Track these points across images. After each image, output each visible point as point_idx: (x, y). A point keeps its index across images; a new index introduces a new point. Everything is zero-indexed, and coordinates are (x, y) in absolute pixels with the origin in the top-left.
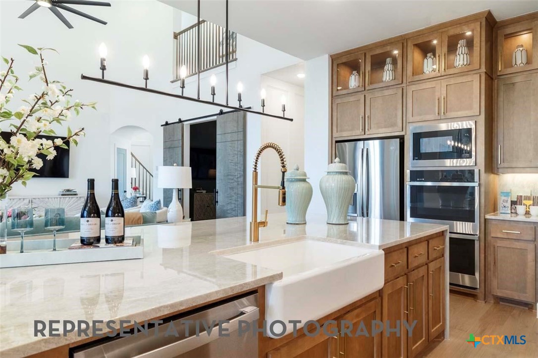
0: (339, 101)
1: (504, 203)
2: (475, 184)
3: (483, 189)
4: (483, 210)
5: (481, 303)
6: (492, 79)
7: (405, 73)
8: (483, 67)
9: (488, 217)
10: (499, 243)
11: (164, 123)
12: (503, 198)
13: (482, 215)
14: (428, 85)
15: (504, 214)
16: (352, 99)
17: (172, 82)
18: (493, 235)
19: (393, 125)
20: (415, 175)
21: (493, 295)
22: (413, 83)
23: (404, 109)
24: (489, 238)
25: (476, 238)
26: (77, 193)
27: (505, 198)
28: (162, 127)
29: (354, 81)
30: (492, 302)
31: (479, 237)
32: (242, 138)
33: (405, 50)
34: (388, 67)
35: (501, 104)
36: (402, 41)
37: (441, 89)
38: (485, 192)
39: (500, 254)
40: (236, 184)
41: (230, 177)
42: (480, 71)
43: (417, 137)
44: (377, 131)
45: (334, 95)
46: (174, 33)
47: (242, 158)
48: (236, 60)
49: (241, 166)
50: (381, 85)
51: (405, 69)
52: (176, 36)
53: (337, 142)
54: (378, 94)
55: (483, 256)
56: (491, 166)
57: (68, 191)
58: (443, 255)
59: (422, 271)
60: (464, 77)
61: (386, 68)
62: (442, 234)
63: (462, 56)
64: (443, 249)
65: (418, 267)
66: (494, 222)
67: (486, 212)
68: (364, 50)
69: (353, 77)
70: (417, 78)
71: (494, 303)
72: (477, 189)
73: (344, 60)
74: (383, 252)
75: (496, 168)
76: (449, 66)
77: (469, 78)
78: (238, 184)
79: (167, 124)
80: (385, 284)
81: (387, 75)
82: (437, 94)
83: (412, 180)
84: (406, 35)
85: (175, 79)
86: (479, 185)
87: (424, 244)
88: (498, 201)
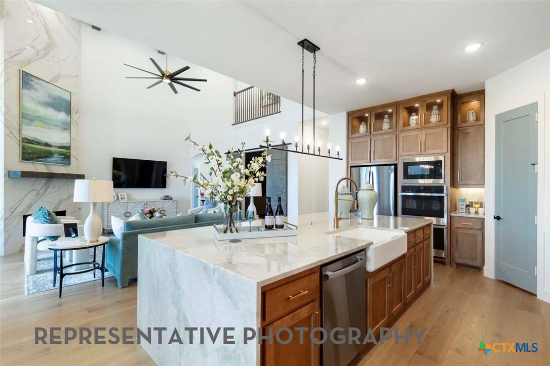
0: (353, 141)
1: (461, 206)
2: (444, 195)
3: (449, 198)
4: (449, 211)
5: (448, 267)
6: (454, 129)
7: (397, 125)
8: (449, 123)
9: (452, 214)
10: (460, 231)
11: (227, 152)
12: (461, 203)
13: (449, 213)
14: (413, 133)
15: (461, 213)
16: (362, 140)
17: (233, 125)
18: (455, 226)
19: (391, 157)
20: (405, 189)
21: (456, 262)
22: (403, 131)
23: (397, 147)
24: (453, 227)
25: (445, 227)
26: (173, 198)
27: (462, 203)
28: (226, 154)
29: (362, 128)
30: (455, 266)
31: (447, 227)
32: (285, 163)
33: (398, 110)
34: (386, 120)
35: (459, 145)
36: (396, 105)
37: (422, 136)
38: (450, 200)
39: (460, 237)
40: (280, 192)
41: (276, 188)
42: (447, 126)
43: (406, 165)
44: (379, 160)
45: (349, 137)
46: (234, 92)
47: (285, 176)
48: (280, 112)
49: (284, 181)
50: (381, 132)
51: (398, 122)
52: (235, 95)
53: (351, 167)
54: (379, 137)
55: (449, 239)
56: (454, 183)
57: (167, 196)
58: (430, 237)
59: (421, 245)
60: (437, 129)
61: (385, 120)
62: (429, 225)
63: (435, 116)
64: (430, 234)
65: (419, 243)
66: (456, 218)
67: (451, 212)
68: (370, 110)
69: (362, 126)
70: (406, 128)
71: (457, 267)
72: (445, 198)
73: (357, 115)
74: (406, 234)
75: (456, 185)
76: (427, 121)
77: (440, 130)
78: (282, 193)
79: (229, 152)
80: (408, 250)
81: (386, 126)
82: (420, 139)
83: (403, 191)
84: (398, 101)
85: (235, 123)
86: (447, 195)
87: (422, 230)
88: (457, 205)
